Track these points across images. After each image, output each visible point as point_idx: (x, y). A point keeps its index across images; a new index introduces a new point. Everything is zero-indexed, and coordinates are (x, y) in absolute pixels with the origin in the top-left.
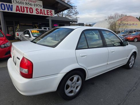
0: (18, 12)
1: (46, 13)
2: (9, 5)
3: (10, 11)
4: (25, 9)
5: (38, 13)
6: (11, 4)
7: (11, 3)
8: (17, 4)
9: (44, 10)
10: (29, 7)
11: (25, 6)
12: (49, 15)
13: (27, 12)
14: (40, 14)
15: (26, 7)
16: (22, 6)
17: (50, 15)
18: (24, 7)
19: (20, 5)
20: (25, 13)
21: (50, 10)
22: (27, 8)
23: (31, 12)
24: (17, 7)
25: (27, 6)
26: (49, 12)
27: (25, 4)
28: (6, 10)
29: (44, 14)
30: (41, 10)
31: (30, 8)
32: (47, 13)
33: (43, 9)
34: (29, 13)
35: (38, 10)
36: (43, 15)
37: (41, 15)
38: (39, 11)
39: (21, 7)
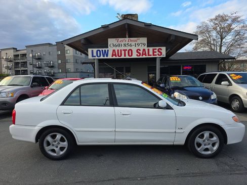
0: (114, 57)
1: (151, 53)
2: (105, 51)
3: (105, 57)
4: (123, 52)
5: (140, 56)
6: (106, 49)
7: (108, 48)
8: (114, 48)
9: (148, 50)
10: (128, 48)
11: (123, 48)
12: (156, 55)
13: (125, 56)
14: (142, 56)
15: (123, 50)
16: (120, 48)
17: (158, 55)
18: (121, 50)
19: (116, 49)
20: (123, 57)
21: (157, 48)
22: (125, 50)
23: (130, 55)
24: (114, 51)
25: (125, 48)
26: (157, 51)
27: (123, 45)
28: (102, 57)
29: (149, 55)
30: (144, 50)
31: (129, 50)
32: (154, 52)
33: (146, 49)
34: (127, 57)
35: (140, 50)
36: (147, 57)
37: (144, 56)
38: (141, 52)
39: (118, 50)
